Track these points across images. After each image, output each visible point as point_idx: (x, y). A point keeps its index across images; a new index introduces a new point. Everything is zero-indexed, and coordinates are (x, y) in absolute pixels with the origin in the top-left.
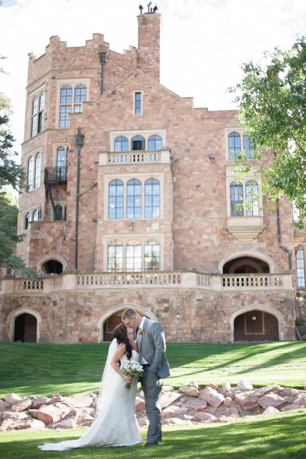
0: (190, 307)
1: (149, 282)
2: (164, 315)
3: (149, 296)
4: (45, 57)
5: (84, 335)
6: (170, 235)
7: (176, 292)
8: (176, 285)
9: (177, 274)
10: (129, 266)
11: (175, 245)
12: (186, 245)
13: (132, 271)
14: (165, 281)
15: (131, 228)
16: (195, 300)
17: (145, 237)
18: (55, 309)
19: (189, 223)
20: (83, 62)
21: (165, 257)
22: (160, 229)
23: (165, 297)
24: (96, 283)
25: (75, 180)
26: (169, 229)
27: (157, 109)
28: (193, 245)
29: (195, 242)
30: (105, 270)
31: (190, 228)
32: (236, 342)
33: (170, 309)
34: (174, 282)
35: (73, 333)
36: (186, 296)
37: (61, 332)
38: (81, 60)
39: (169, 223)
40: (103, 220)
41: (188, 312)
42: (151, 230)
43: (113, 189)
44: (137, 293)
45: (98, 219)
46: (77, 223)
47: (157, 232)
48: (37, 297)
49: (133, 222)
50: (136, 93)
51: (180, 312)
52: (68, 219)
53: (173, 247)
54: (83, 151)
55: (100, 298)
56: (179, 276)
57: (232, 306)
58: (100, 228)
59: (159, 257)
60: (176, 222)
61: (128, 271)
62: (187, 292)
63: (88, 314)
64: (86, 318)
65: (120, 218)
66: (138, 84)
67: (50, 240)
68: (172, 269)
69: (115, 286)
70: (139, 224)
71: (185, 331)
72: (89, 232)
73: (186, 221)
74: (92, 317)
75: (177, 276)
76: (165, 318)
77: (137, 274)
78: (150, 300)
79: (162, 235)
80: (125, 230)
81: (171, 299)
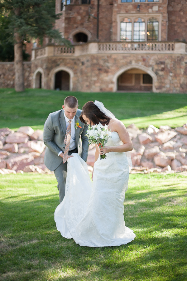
0: (180, 68)
1: (151, 49)
2: (161, 73)
3: (150, 59)
5: (104, 86)
6: (166, 15)
7: (170, 57)
8: (170, 52)
9: (171, 44)
10: (136, 38)
11: (169, 23)
12: (177, 22)
13: (138, 41)
14: (162, 49)
15: (138, 9)
16: (184, 63)
17: (148, 16)
19: (180, 6)
21: (162, 31)
22: (159, 10)
23: (162, 60)
24: (113, 49)
26: (166, 11)
28: (182, 23)
29: (184, 20)
30: (118, 40)
31: (180, 10)
33: (166, 69)
34: (169, 49)
35: (96, 85)
36: (178, 60)
37: (87, 83)
39: (166, 6)
40: (117, 3)
41: (178, 71)
42: (152, 11)
44: (142, 57)
45: (114, 3)
46: (99, 6)
47: (157, 12)
48: (70, 59)
49: (139, 5)
51: (173, 71)
52: (92, 3)
53: (167, 24)
55: (115, 60)
56: (173, 45)
58: (115, 9)
59: (158, 31)
60: (171, 5)
61: (135, 41)
62: (178, 57)
63: (107, 72)
64: (105, 74)
65: (130, 2)
67: (79, 18)
68: (167, 40)
69: (126, 52)
70: (143, 6)
71: (176, 85)
72: (107, 12)
73: (177, 5)
74: (109, 74)
75: (171, 45)
76: (162, 75)
77: (142, 43)
78: (152, 62)
79: (160, 15)
80: (133, 11)
81: (166, 62)
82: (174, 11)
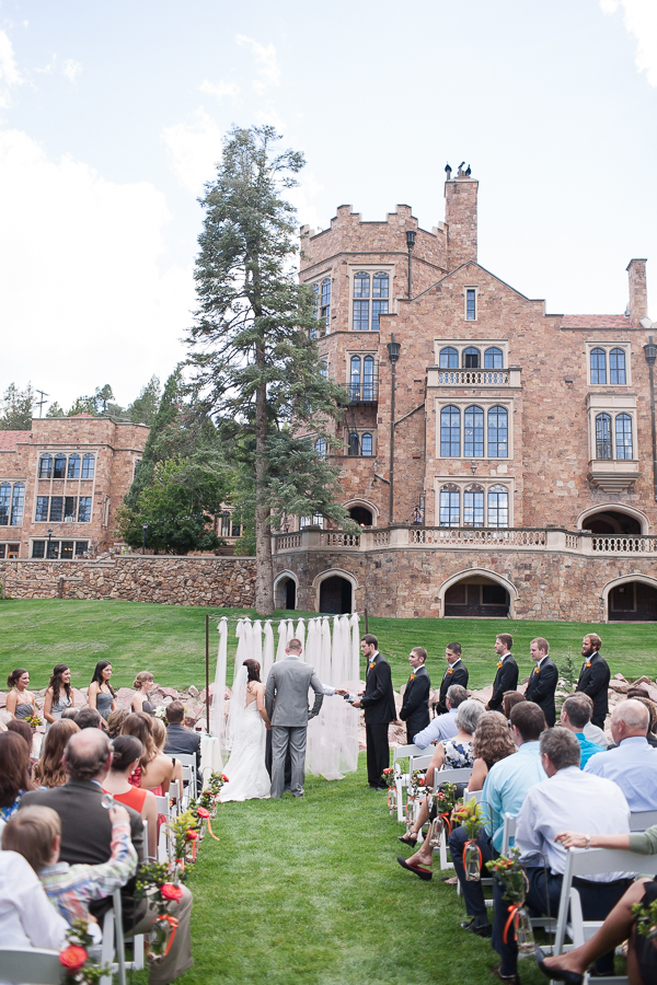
0: (558, 575)
2: (524, 584)
3: (504, 559)
4: (330, 233)
5: (421, 607)
6: (521, 481)
7: (541, 556)
8: (540, 547)
9: (539, 533)
10: (468, 519)
14: (525, 541)
16: (563, 566)
17: (489, 482)
18: (379, 572)
19: (539, 464)
20: (384, 243)
21: (515, 509)
22: (508, 472)
23: (526, 563)
25: (389, 402)
26: (521, 473)
27: (497, 314)
28: (544, 494)
29: (547, 490)
30: (437, 524)
31: (540, 473)
32: (611, 622)
33: (533, 577)
34: (537, 543)
35: (407, 604)
37: (390, 602)
38: (380, 240)
39: (520, 465)
40: (433, 458)
41: (555, 581)
42: (496, 473)
43: (446, 418)
44: (490, 555)
45: (427, 456)
46: (392, 459)
47: (505, 475)
48: (351, 556)
49: (473, 461)
50: (468, 291)
51: (546, 581)
52: (380, 454)
54: (398, 365)
55: (441, 560)
56: (544, 537)
57: (606, 575)
58: (430, 468)
59: (507, 508)
62: (554, 556)
63: (426, 581)
64: (423, 585)
65: (456, 456)
66: (471, 278)
67: (356, 480)
69: (460, 546)
70: (481, 464)
71: (552, 606)
72: (408, 472)
74: (430, 585)
76: (526, 588)
78: (507, 565)
79: (511, 480)
80: (463, 472)
81: (534, 565)
82: (529, 474)
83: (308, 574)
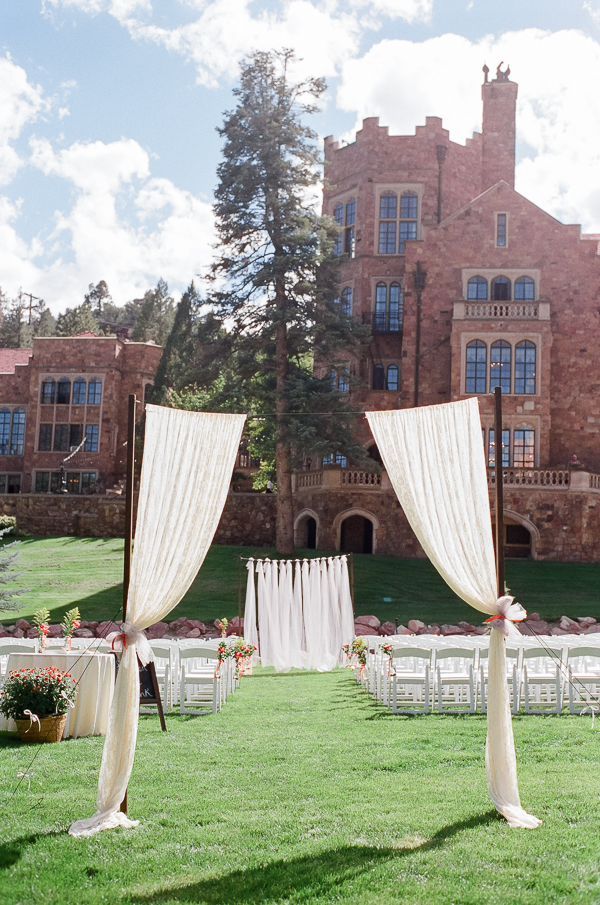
0: (581, 516)
2: (546, 525)
3: (527, 500)
4: (355, 147)
6: (548, 418)
7: (564, 497)
8: (563, 487)
9: (563, 472)
12: (564, 430)
16: (587, 507)
17: (515, 419)
19: (570, 400)
20: (412, 158)
21: (542, 447)
22: (536, 409)
23: (549, 502)
25: (413, 334)
26: (547, 410)
27: (528, 240)
28: (574, 431)
29: (577, 426)
31: (570, 408)
33: (556, 518)
34: (560, 482)
36: (576, 502)
37: (410, 542)
38: (409, 156)
39: (547, 400)
40: (458, 394)
41: (577, 523)
42: (524, 410)
43: (472, 352)
44: (512, 495)
45: (452, 393)
46: (416, 394)
47: (532, 412)
48: (372, 494)
50: (499, 215)
51: (568, 522)
52: (404, 389)
54: (424, 294)
56: (567, 475)
59: (534, 446)
60: (553, 399)
62: (577, 497)
65: (481, 393)
66: (502, 201)
70: (507, 401)
71: (574, 547)
73: (565, 397)
75: (564, 475)
76: (548, 529)
78: (529, 505)
79: (538, 417)
80: (488, 409)
81: (556, 505)
82: (559, 409)
83: (328, 514)
